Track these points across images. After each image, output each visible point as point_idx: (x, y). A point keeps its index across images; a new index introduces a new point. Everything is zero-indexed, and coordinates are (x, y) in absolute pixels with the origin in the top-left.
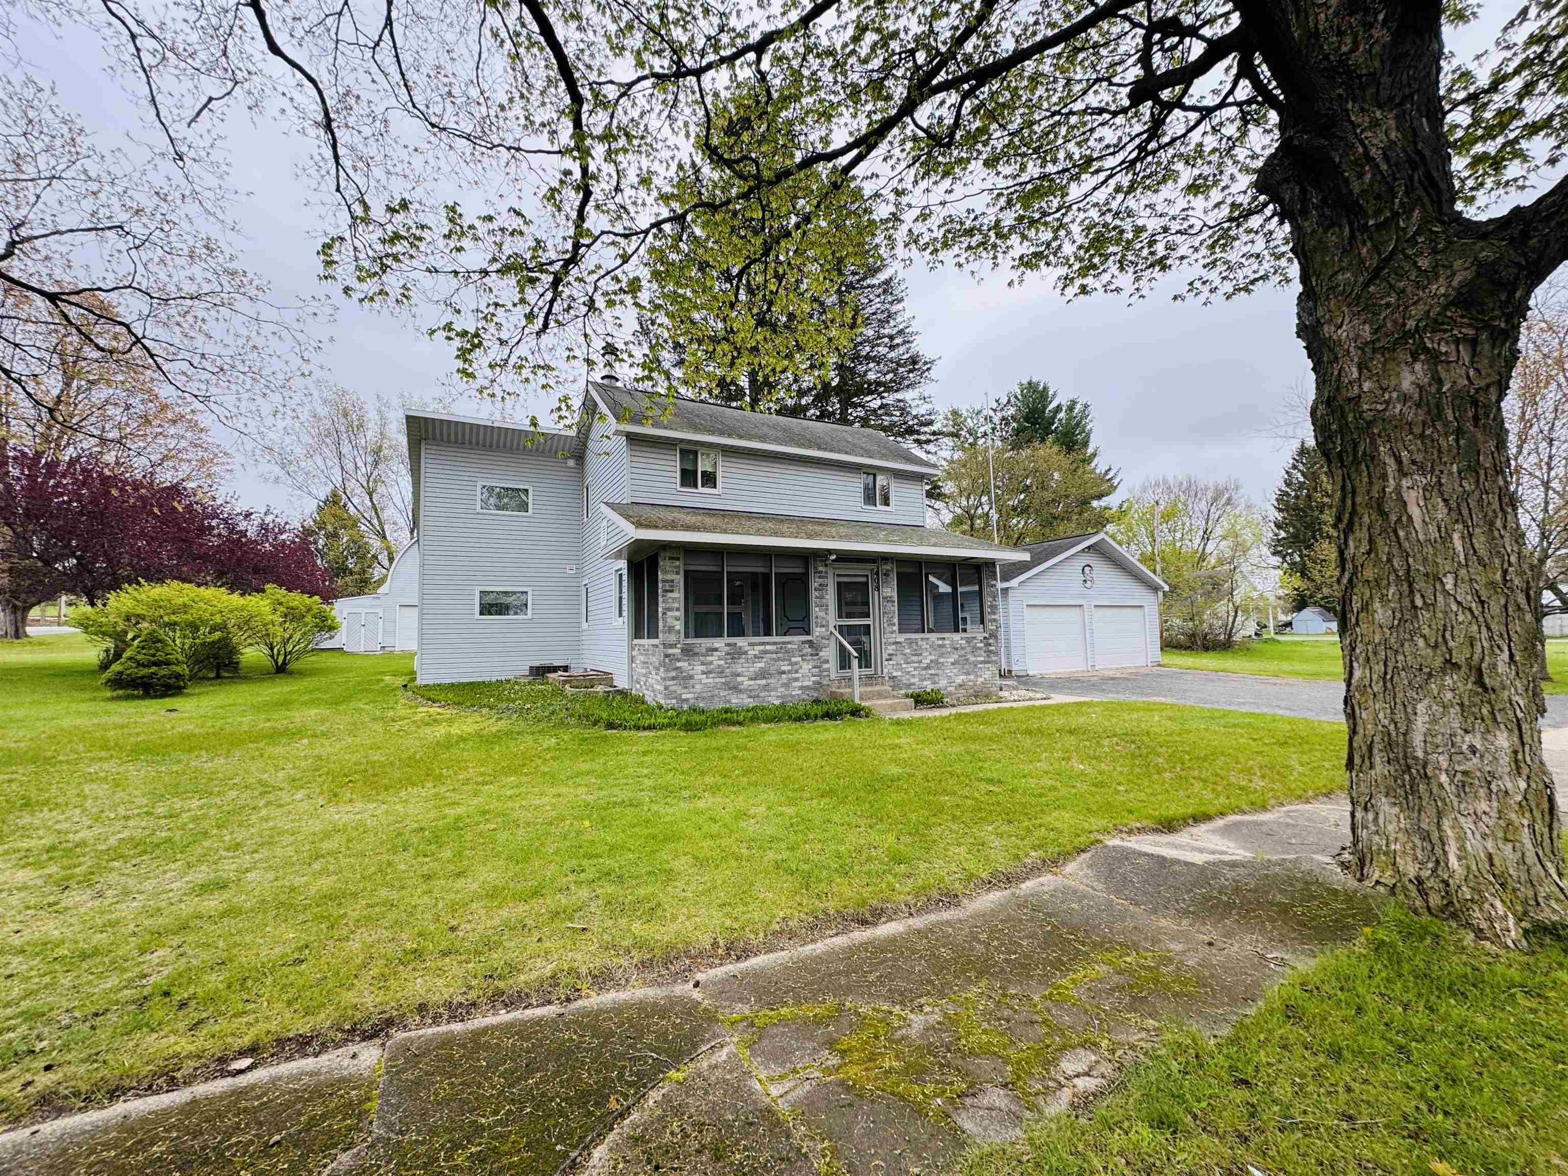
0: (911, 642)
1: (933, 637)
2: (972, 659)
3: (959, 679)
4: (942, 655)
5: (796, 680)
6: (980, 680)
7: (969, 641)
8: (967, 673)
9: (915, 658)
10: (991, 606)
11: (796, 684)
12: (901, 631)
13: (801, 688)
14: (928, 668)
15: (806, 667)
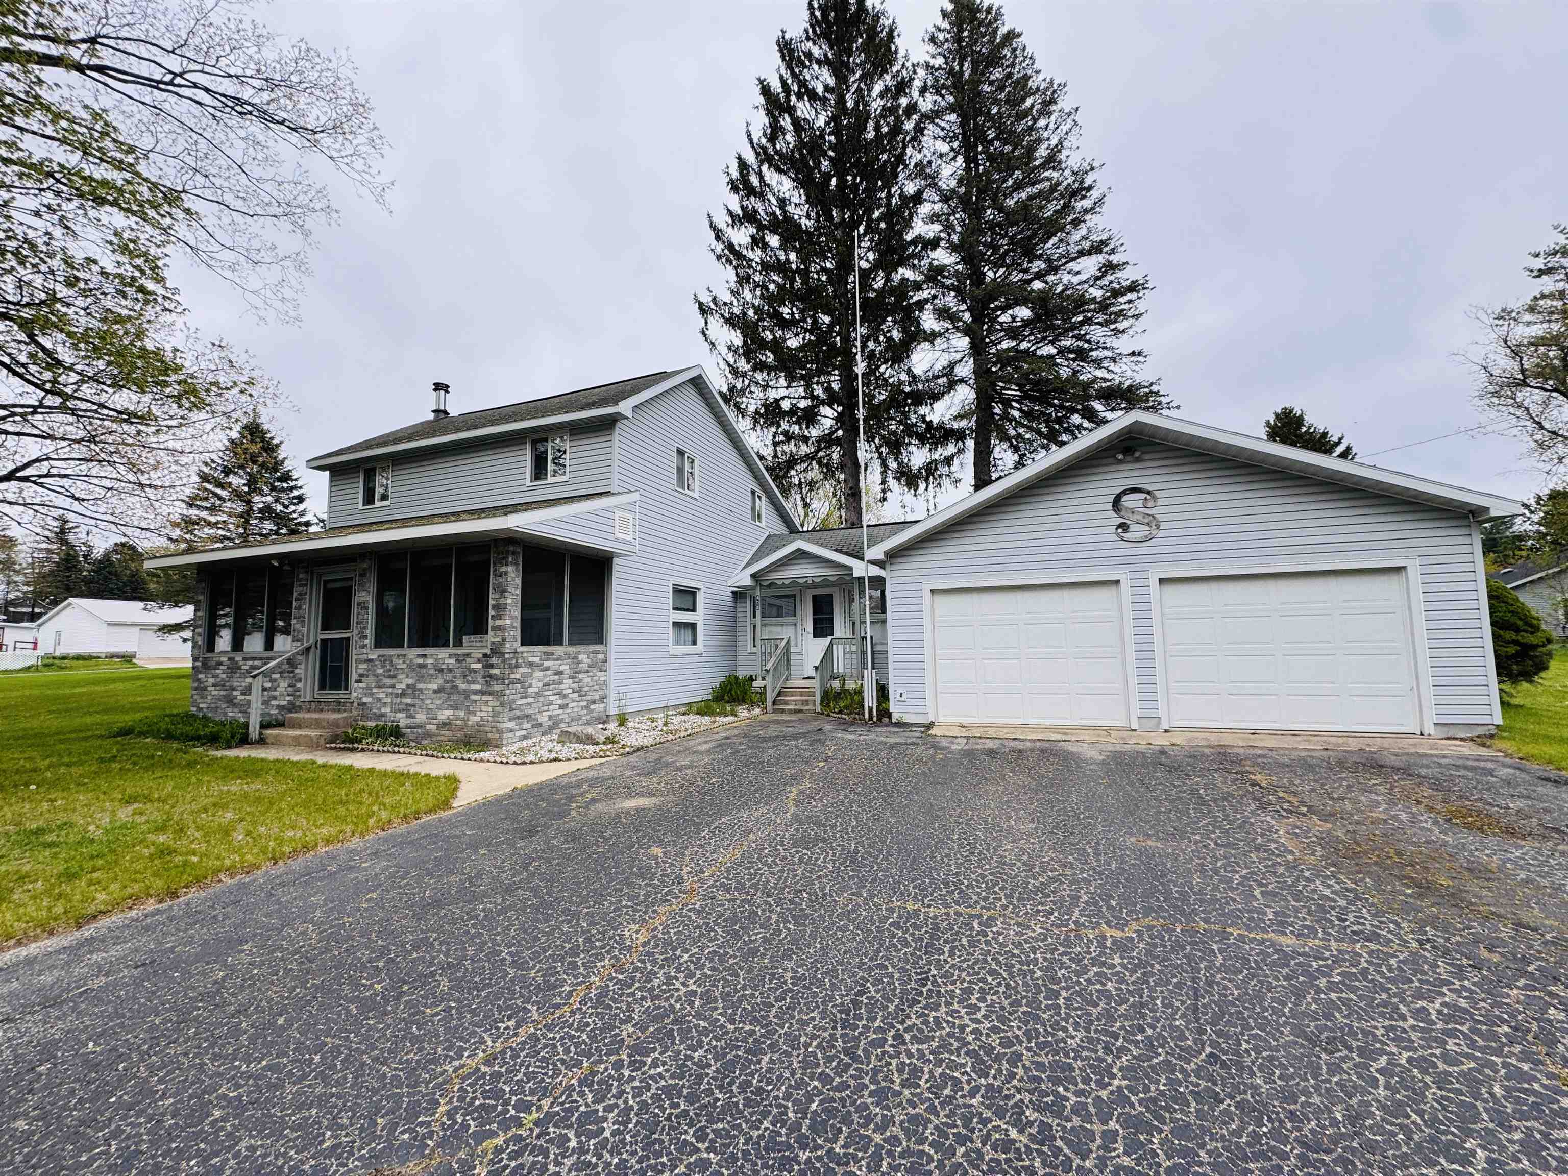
0: (384, 659)
1: (413, 654)
2: (463, 686)
3: (445, 714)
4: (421, 678)
5: (275, 698)
6: (474, 719)
7: (460, 659)
8: (455, 708)
9: (388, 681)
10: (494, 607)
11: (274, 703)
12: (378, 644)
13: (278, 707)
14: (403, 694)
15: (283, 684)
